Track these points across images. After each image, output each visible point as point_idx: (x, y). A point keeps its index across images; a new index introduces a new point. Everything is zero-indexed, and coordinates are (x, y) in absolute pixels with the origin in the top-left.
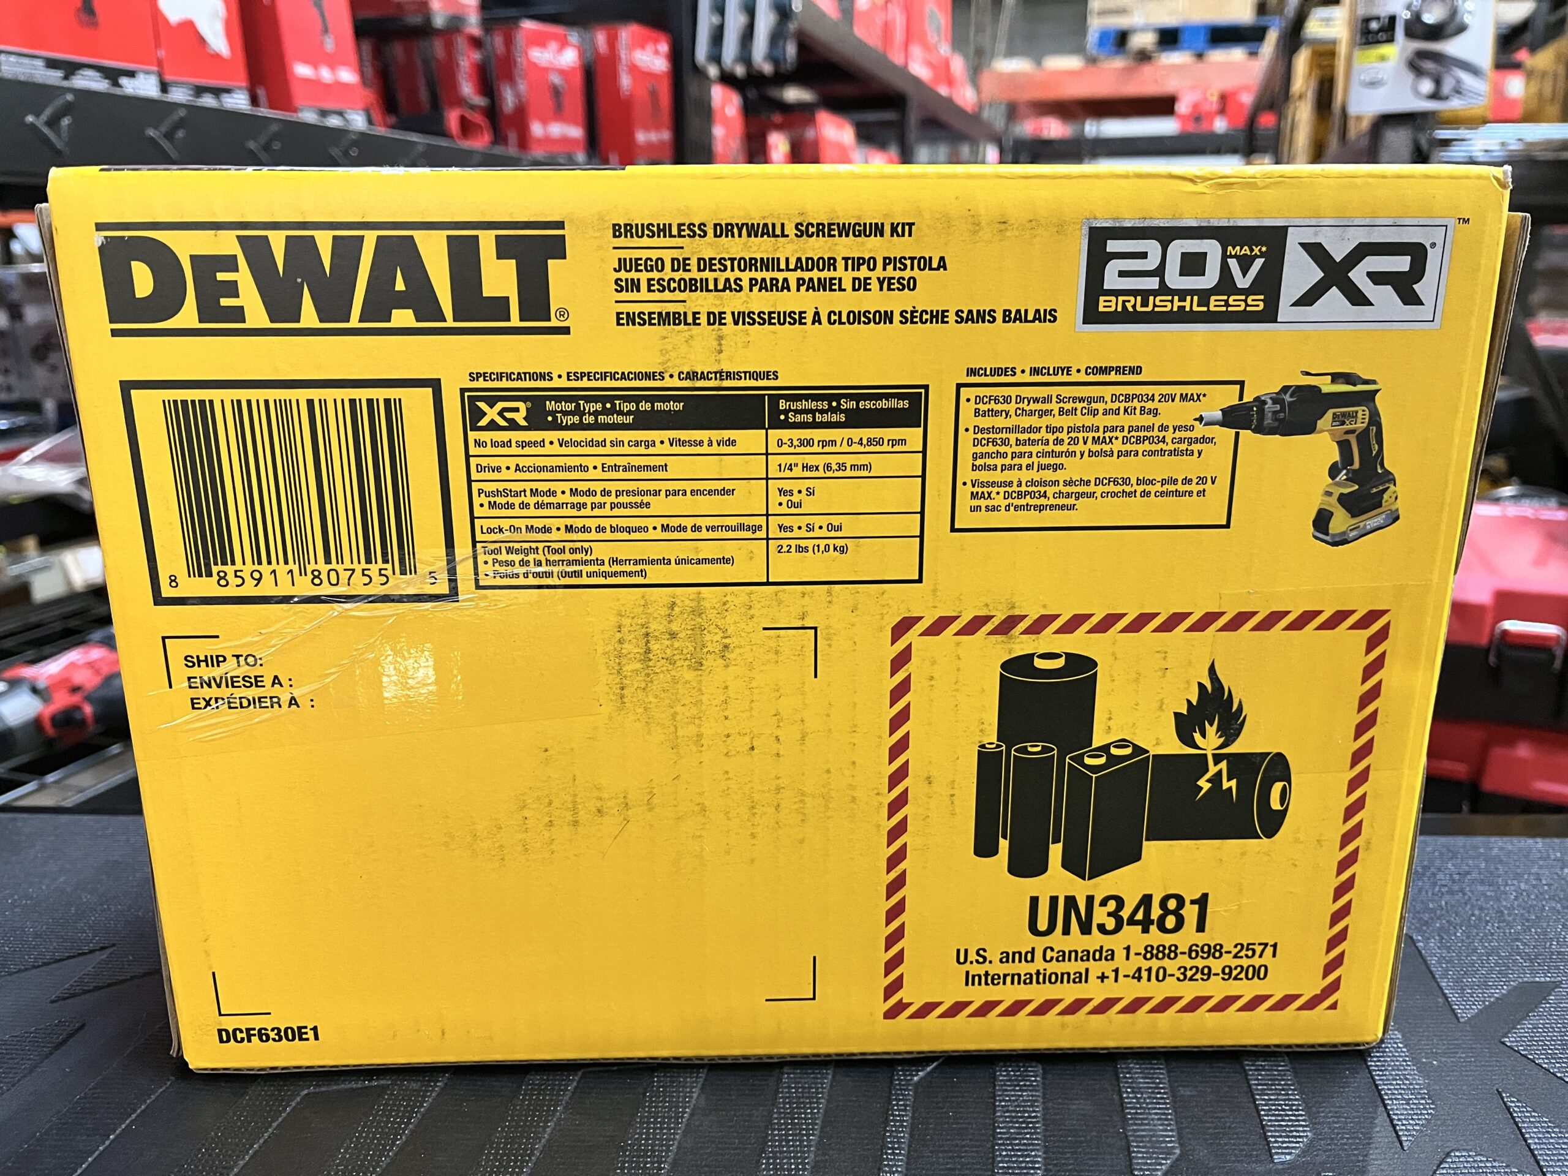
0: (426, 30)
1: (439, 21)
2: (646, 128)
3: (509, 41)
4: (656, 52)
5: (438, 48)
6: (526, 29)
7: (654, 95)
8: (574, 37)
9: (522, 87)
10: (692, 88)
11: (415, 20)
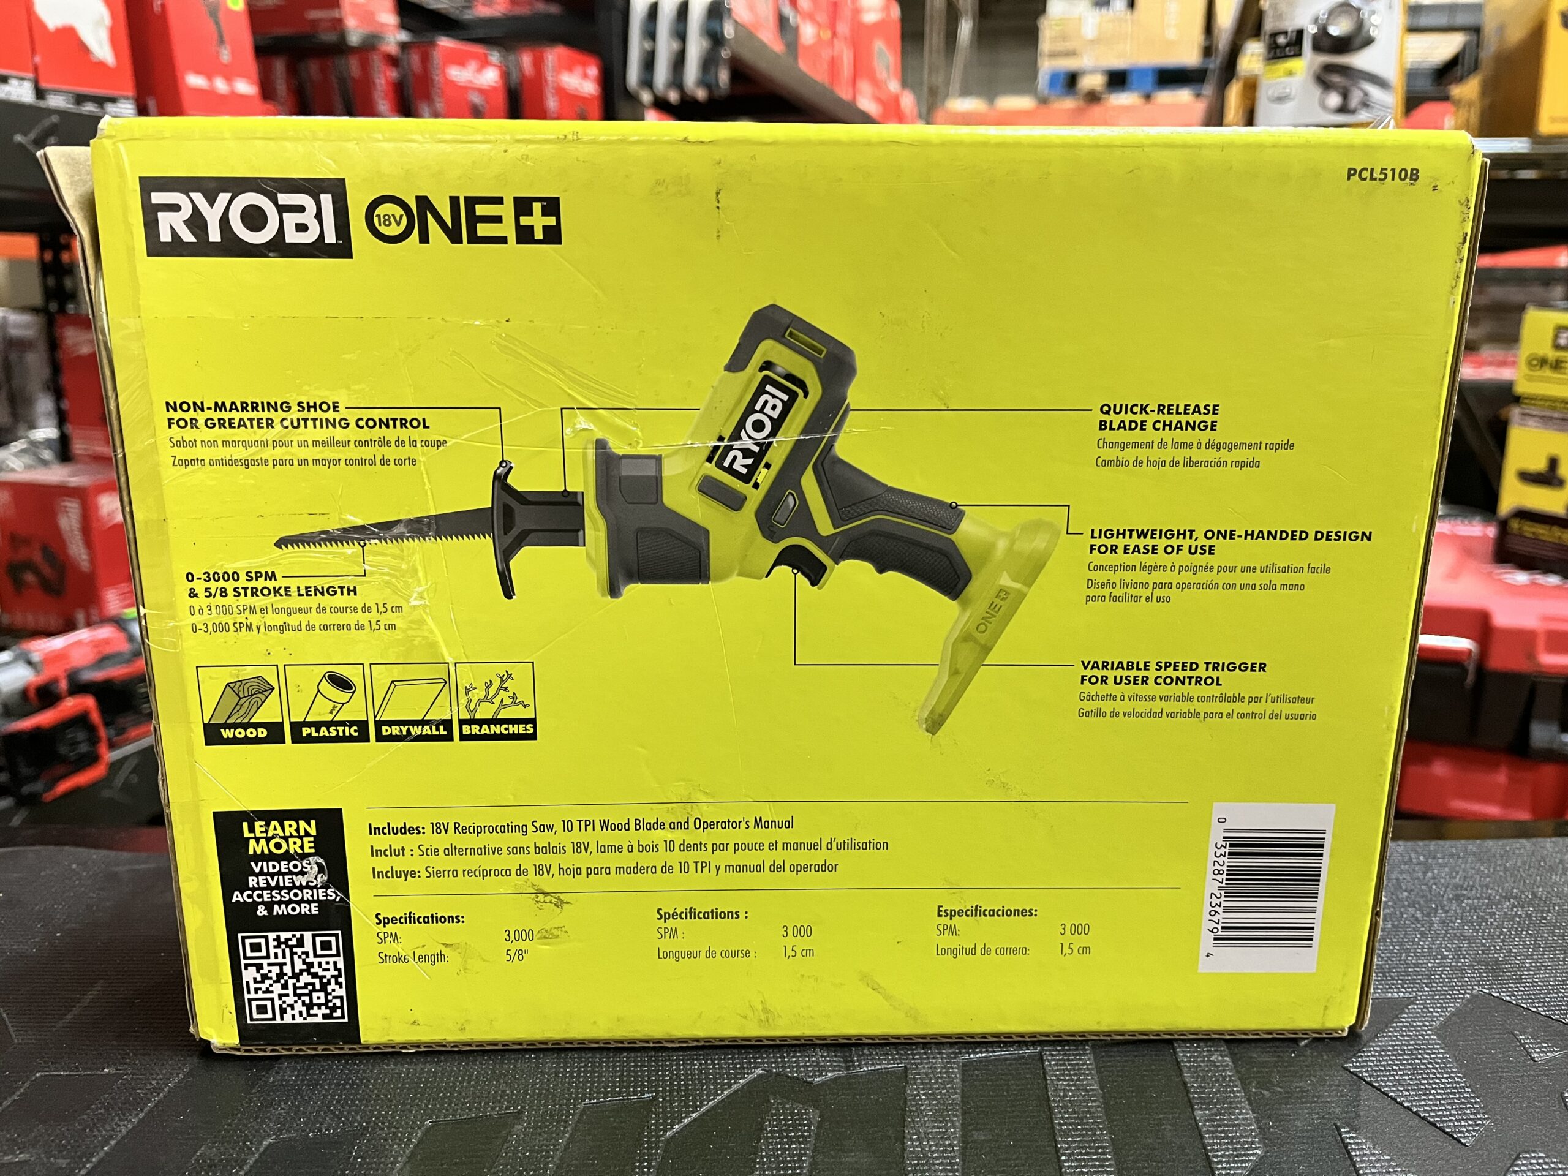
6: (443, 46)
8: (495, 57)
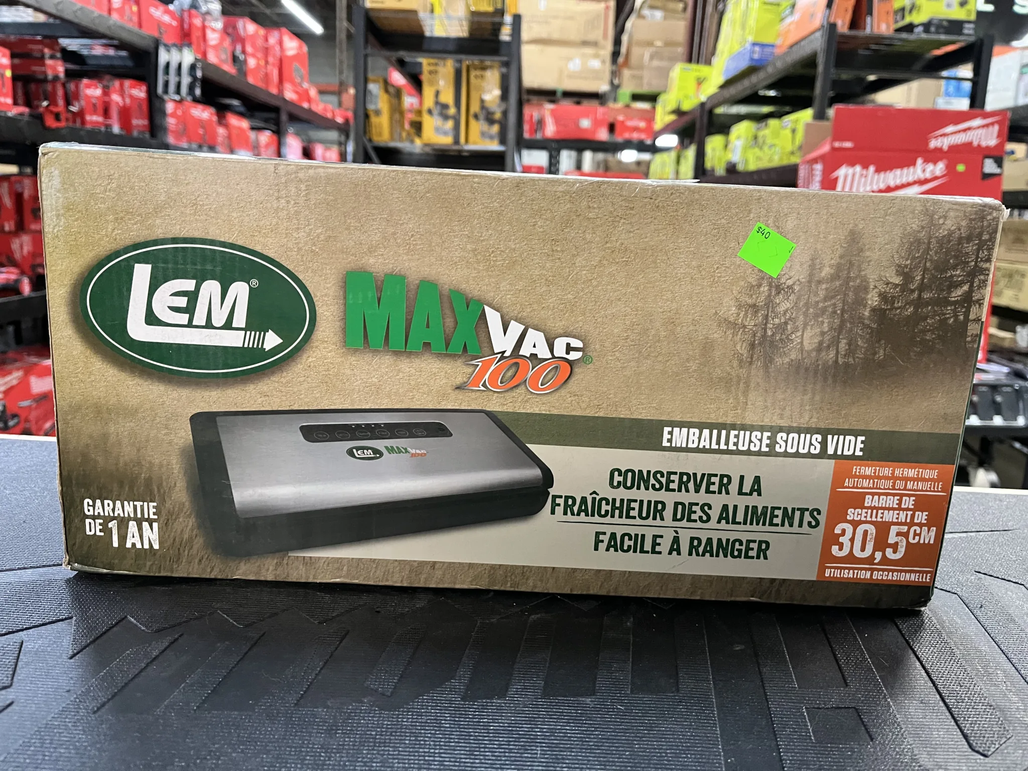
0: (45, 80)
1: (50, 77)
2: (137, 118)
3: (77, 87)
4: (141, 91)
5: (49, 87)
7: (140, 106)
9: (83, 103)
10: (157, 103)
11: (41, 77)
